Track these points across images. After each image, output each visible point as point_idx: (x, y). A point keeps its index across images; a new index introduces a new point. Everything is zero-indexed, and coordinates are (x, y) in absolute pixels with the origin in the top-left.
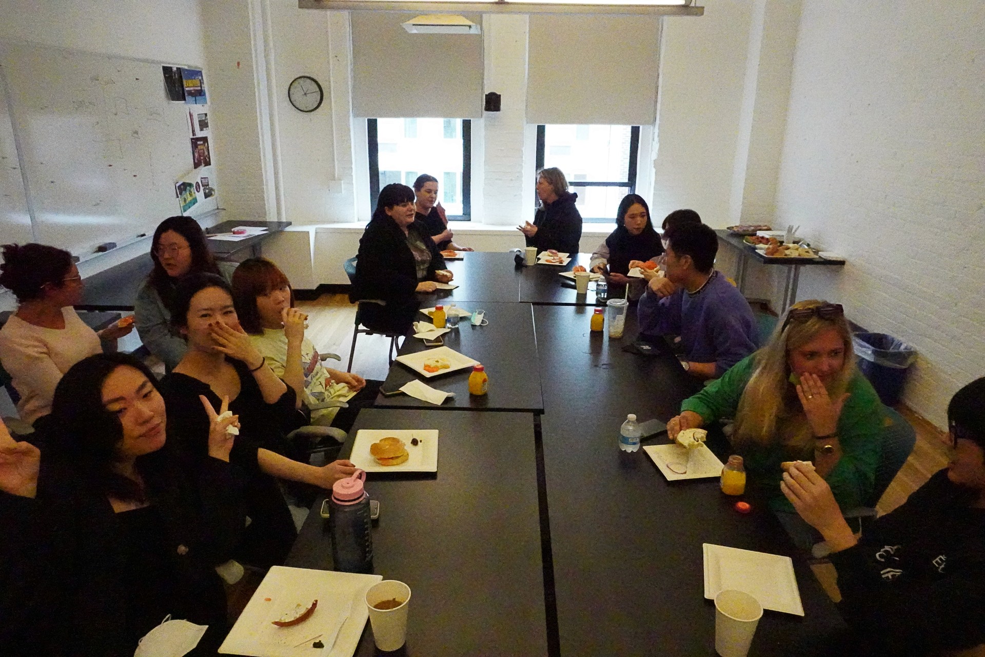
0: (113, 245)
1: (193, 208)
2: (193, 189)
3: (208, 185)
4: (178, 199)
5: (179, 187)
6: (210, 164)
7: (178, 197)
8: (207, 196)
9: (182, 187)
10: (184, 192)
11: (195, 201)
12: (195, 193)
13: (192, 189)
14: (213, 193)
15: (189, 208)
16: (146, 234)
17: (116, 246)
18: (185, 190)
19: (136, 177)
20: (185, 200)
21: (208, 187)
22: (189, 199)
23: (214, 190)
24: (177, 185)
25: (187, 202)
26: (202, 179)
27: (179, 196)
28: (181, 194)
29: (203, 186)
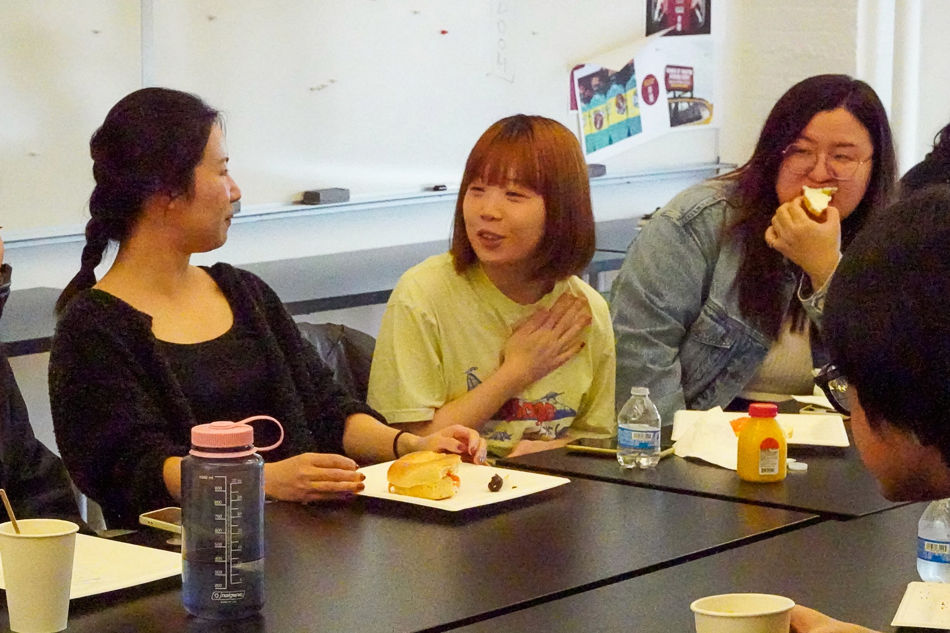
0: (340, 195)
1: (624, 145)
2: (633, 94)
3: (690, 89)
4: (575, 112)
5: (585, 82)
6: (705, 28)
7: (574, 106)
8: (677, 119)
9: (595, 81)
10: (597, 97)
11: (632, 128)
12: (636, 105)
13: (629, 95)
14: (705, 114)
15: (611, 142)
16: (448, 187)
17: (347, 198)
18: (604, 91)
19: (446, 35)
20: (598, 120)
21: (688, 95)
22: (614, 117)
23: (710, 108)
24: (579, 74)
25: (605, 126)
26: (669, 71)
27: (580, 104)
28: (587, 100)
29: (669, 89)
